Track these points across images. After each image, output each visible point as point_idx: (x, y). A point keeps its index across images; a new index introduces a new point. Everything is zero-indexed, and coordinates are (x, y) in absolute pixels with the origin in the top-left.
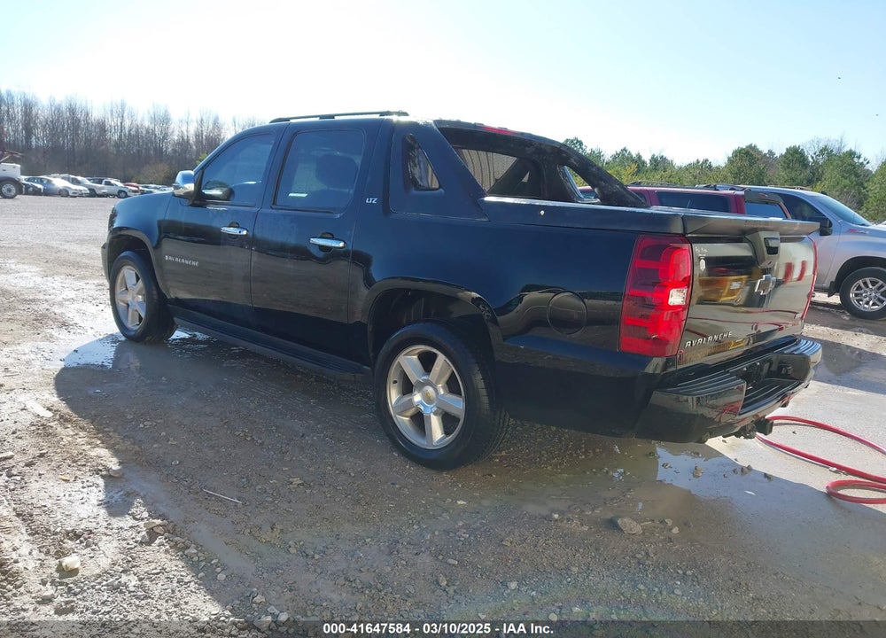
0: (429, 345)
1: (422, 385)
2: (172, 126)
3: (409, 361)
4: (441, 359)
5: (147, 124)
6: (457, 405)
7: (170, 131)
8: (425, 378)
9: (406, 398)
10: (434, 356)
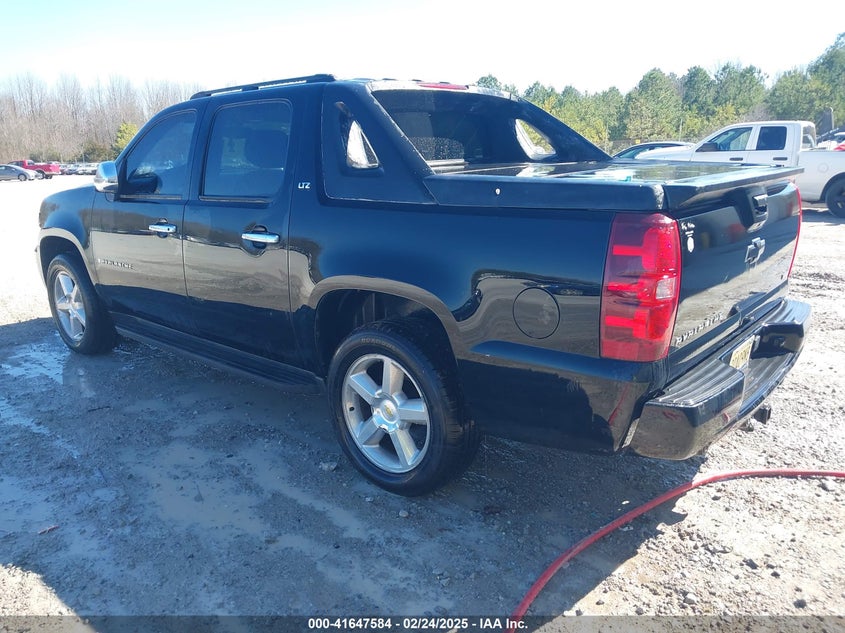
0: (373, 353)
1: (379, 401)
2: (83, 97)
3: (357, 380)
4: (388, 362)
5: (57, 95)
6: (419, 411)
7: (82, 102)
8: (380, 391)
9: (368, 423)
10: (380, 364)
